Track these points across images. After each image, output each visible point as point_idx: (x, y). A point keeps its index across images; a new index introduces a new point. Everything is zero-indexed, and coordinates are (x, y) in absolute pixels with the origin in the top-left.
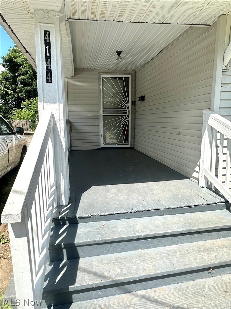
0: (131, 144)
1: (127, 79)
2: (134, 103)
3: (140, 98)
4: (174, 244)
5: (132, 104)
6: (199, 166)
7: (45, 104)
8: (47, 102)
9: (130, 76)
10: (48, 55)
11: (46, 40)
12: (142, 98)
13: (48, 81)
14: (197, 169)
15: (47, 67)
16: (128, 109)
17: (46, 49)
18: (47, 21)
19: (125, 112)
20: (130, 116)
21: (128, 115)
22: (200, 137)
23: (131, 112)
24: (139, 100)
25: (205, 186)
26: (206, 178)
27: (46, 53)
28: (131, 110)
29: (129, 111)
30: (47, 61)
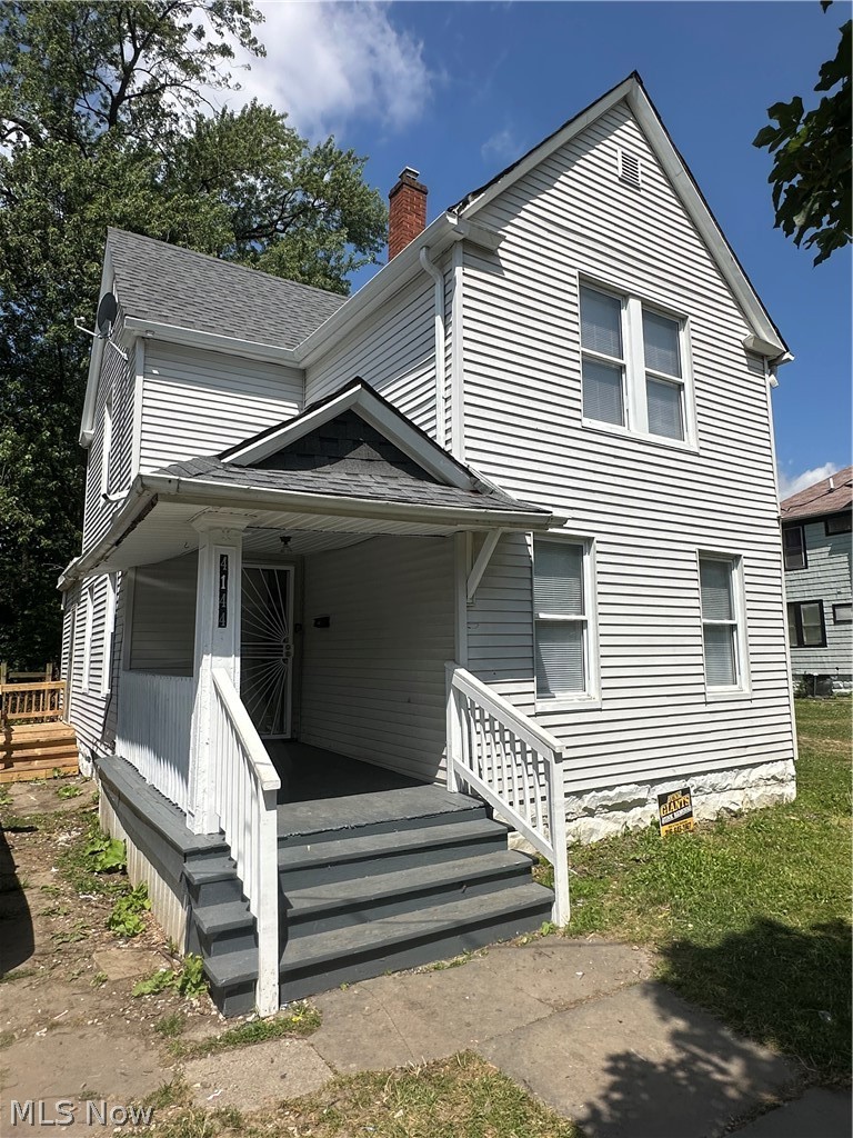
0: (293, 731)
1: (283, 574)
2: (299, 628)
3: (317, 620)
4: (414, 867)
5: (295, 631)
6: (445, 757)
7: (214, 658)
8: (217, 655)
9: (291, 569)
10: (223, 588)
11: (221, 568)
12: (324, 622)
13: (220, 625)
14: (443, 763)
15: (221, 605)
16: (285, 645)
17: (221, 580)
18: (224, 542)
19: (277, 650)
20: (290, 660)
21: (284, 657)
22: (444, 705)
23: (292, 651)
24: (316, 625)
25: (456, 790)
26: (457, 775)
27: (221, 586)
28: (292, 647)
29: (288, 647)
30: (221, 596)
